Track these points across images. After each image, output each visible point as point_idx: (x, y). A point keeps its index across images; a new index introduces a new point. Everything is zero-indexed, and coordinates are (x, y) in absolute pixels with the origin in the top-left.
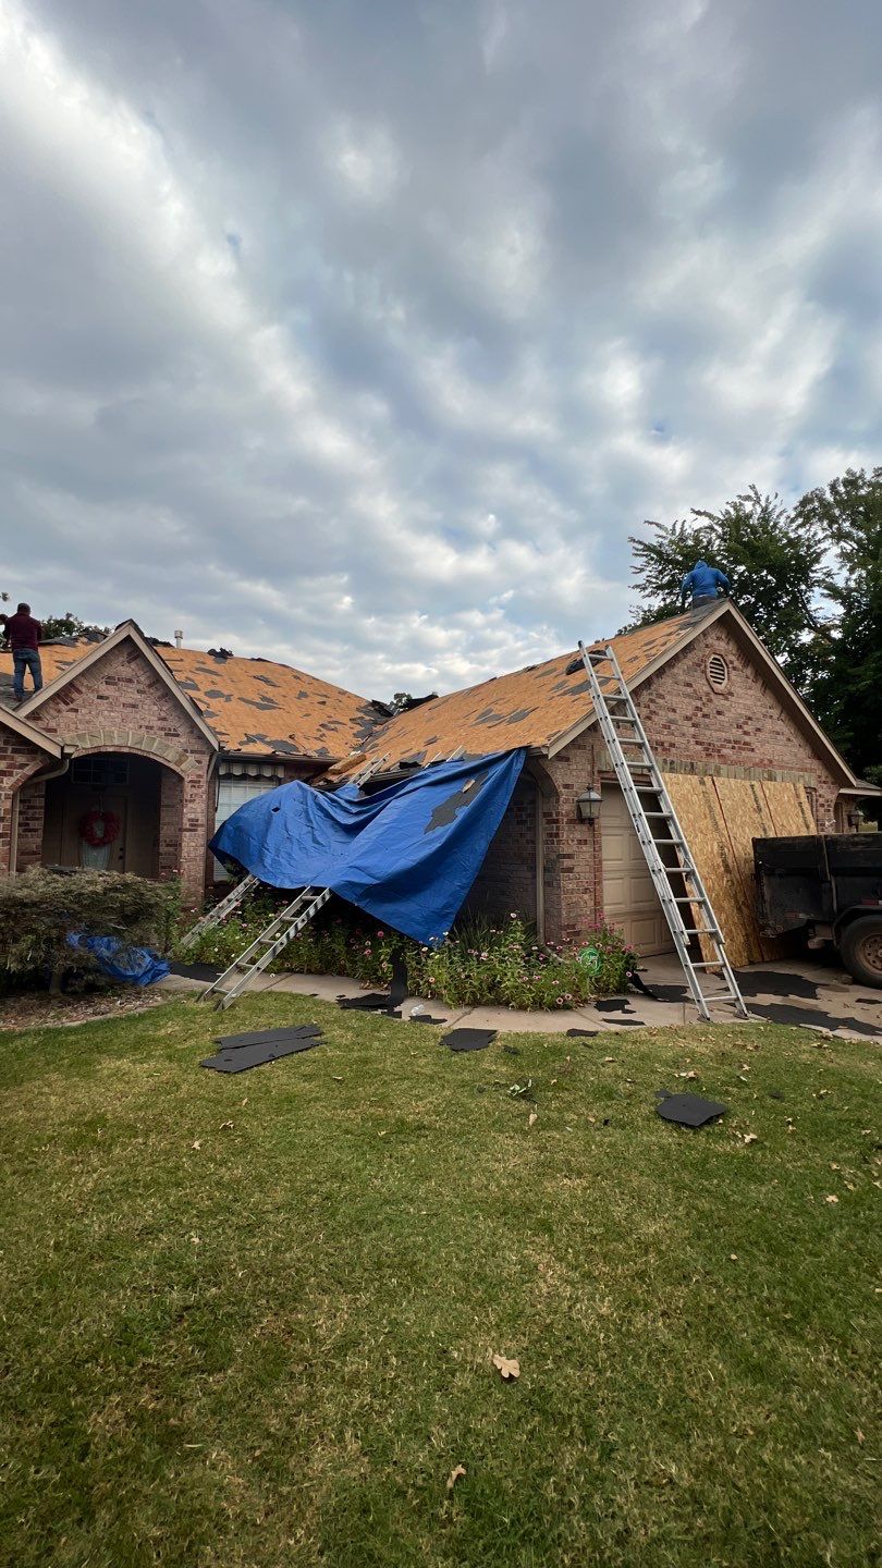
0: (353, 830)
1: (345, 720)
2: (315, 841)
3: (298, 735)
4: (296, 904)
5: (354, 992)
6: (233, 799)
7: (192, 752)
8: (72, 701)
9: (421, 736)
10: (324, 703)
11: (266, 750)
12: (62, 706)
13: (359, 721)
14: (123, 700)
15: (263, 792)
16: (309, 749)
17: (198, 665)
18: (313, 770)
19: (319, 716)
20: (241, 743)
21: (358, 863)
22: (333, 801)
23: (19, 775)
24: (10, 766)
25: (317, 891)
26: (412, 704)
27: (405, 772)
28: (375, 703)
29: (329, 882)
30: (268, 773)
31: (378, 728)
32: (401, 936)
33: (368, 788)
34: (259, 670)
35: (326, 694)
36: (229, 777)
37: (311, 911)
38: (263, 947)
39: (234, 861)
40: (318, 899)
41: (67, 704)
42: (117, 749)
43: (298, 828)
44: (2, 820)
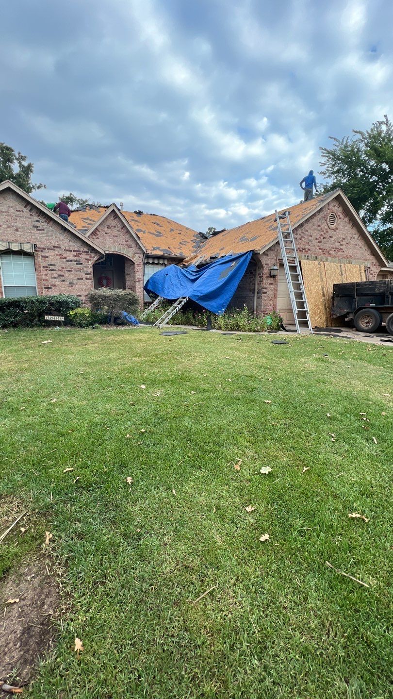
0: (194, 281)
1: (189, 241)
2: (181, 285)
3: (172, 247)
4: (178, 302)
5: (196, 328)
6: (151, 271)
7: (137, 253)
9: (218, 248)
10: (180, 233)
11: (161, 253)
12: (94, 237)
13: (194, 241)
14: (113, 234)
15: (160, 269)
16: (176, 252)
17: (131, 218)
18: (178, 261)
19: (178, 240)
20: (151, 250)
21: (197, 289)
22: (187, 271)
23: (94, 260)
24: (90, 257)
25: (184, 298)
26: (216, 233)
27: (212, 260)
28: (200, 233)
29: (188, 295)
30: (161, 262)
31: (202, 244)
32: (210, 311)
33: (198, 267)
34: (153, 219)
35: (180, 229)
36: (148, 263)
41: (96, 236)
42: (113, 253)
43: (175, 281)
44: (90, 274)
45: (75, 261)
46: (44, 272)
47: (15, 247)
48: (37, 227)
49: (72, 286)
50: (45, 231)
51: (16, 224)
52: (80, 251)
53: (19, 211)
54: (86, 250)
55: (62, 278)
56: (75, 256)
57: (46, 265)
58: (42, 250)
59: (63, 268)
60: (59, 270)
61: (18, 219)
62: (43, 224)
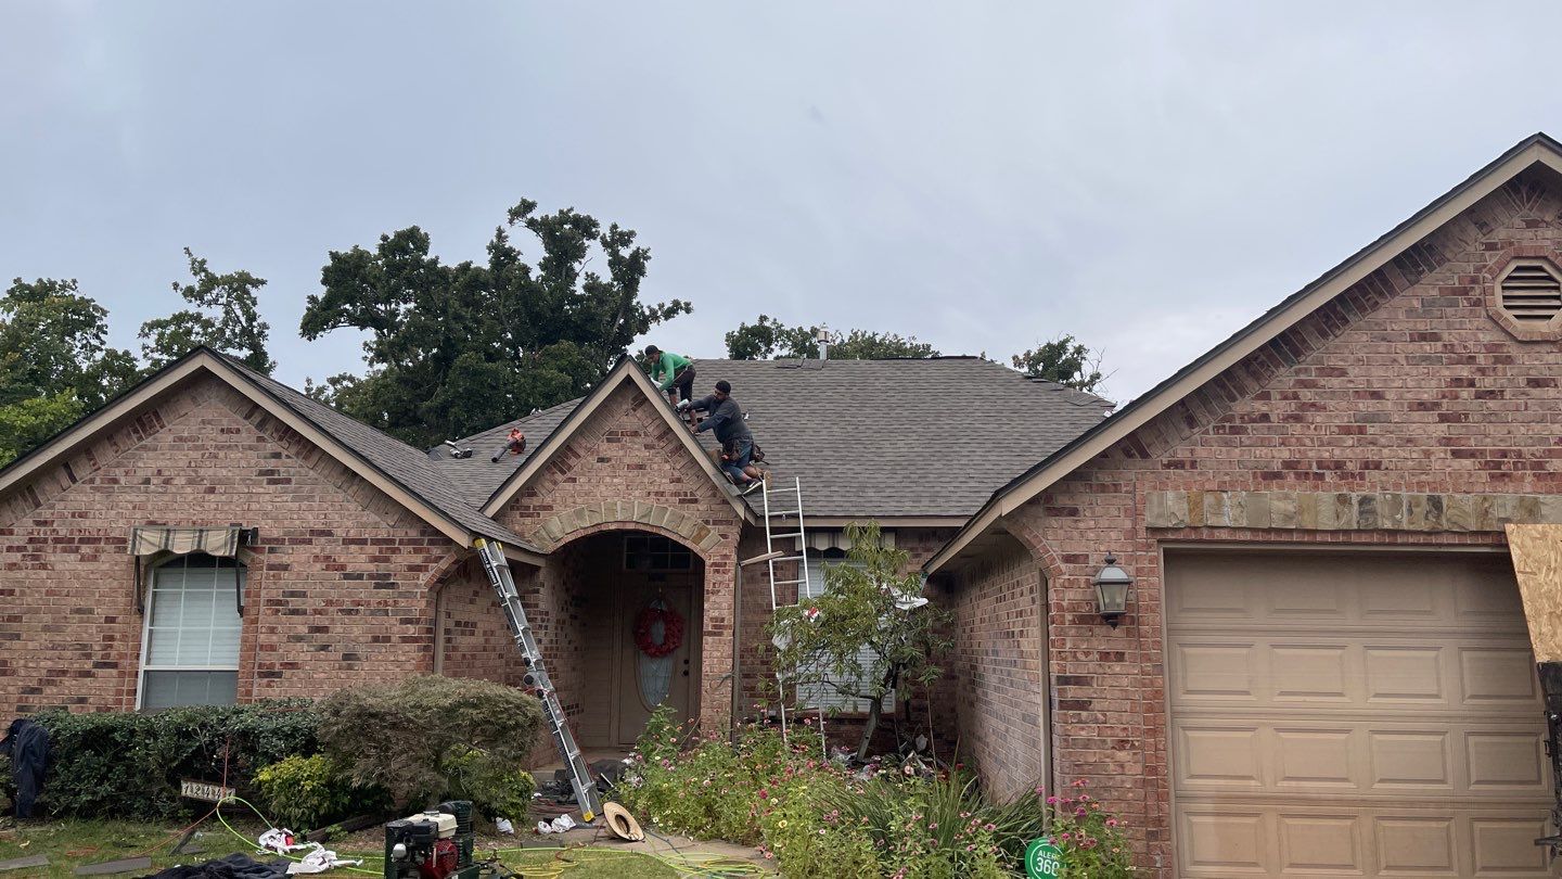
23: (436, 569)
24: (427, 560)
44: (417, 621)
45: (371, 577)
46: (266, 617)
47: (182, 545)
48: (272, 472)
49: (350, 667)
50: (293, 485)
51: (211, 472)
52: (392, 541)
53: (230, 431)
54: (414, 534)
55: (321, 638)
56: (374, 559)
57: (276, 594)
58: (275, 544)
59: (330, 603)
60: (316, 612)
61: (221, 454)
62: (291, 465)
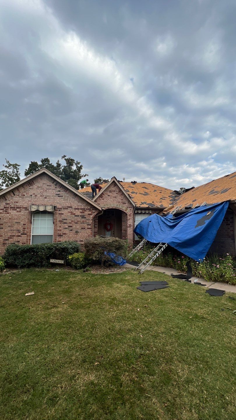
0: (172, 227)
1: (167, 196)
2: (161, 230)
3: (155, 201)
4: (158, 247)
5: (176, 273)
6: (139, 219)
7: (129, 207)
8: (103, 197)
9: (190, 200)
10: (161, 192)
11: (147, 206)
12: (101, 198)
13: (171, 197)
14: (113, 196)
15: (146, 217)
16: (158, 205)
17: (129, 186)
18: (159, 211)
19: (160, 196)
20: (140, 205)
21: (175, 236)
22: (166, 219)
23: (94, 214)
24: (92, 213)
25: (164, 244)
26: (187, 190)
27: (187, 210)
28: (175, 191)
29: (167, 242)
30: (147, 212)
31: (177, 198)
32: (189, 258)
33: (175, 215)
34: (143, 185)
35: (161, 190)
36: (138, 213)
37: (162, 249)
38: (150, 259)
39: (140, 235)
40: (164, 246)
41: (102, 198)
42: (112, 208)
43: (156, 227)
44: (91, 225)
45: (81, 216)
46: (59, 224)
47: (41, 209)
48: (59, 194)
49: (77, 234)
50: (63, 197)
51: (45, 194)
52: (85, 209)
53: (49, 186)
54: (89, 208)
55: (71, 228)
56: (81, 212)
57: (60, 219)
58: (60, 209)
59: (72, 221)
60: (69, 223)
61: (48, 190)
62: (63, 193)
